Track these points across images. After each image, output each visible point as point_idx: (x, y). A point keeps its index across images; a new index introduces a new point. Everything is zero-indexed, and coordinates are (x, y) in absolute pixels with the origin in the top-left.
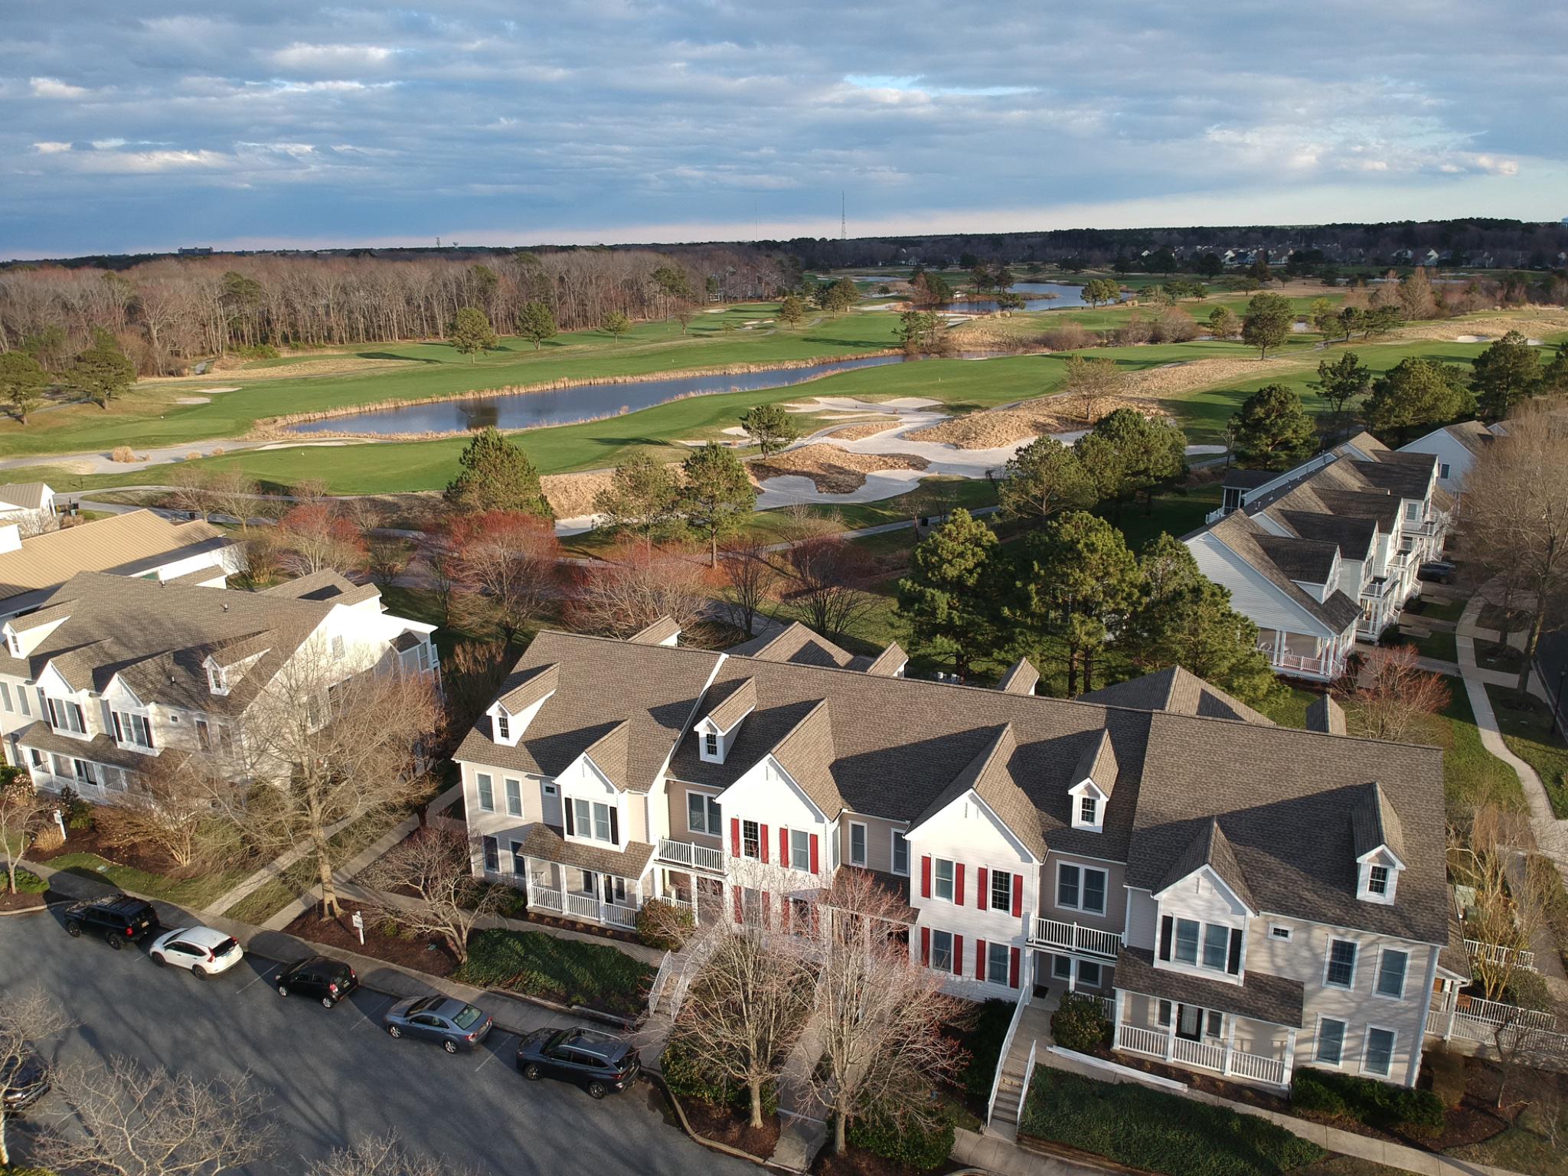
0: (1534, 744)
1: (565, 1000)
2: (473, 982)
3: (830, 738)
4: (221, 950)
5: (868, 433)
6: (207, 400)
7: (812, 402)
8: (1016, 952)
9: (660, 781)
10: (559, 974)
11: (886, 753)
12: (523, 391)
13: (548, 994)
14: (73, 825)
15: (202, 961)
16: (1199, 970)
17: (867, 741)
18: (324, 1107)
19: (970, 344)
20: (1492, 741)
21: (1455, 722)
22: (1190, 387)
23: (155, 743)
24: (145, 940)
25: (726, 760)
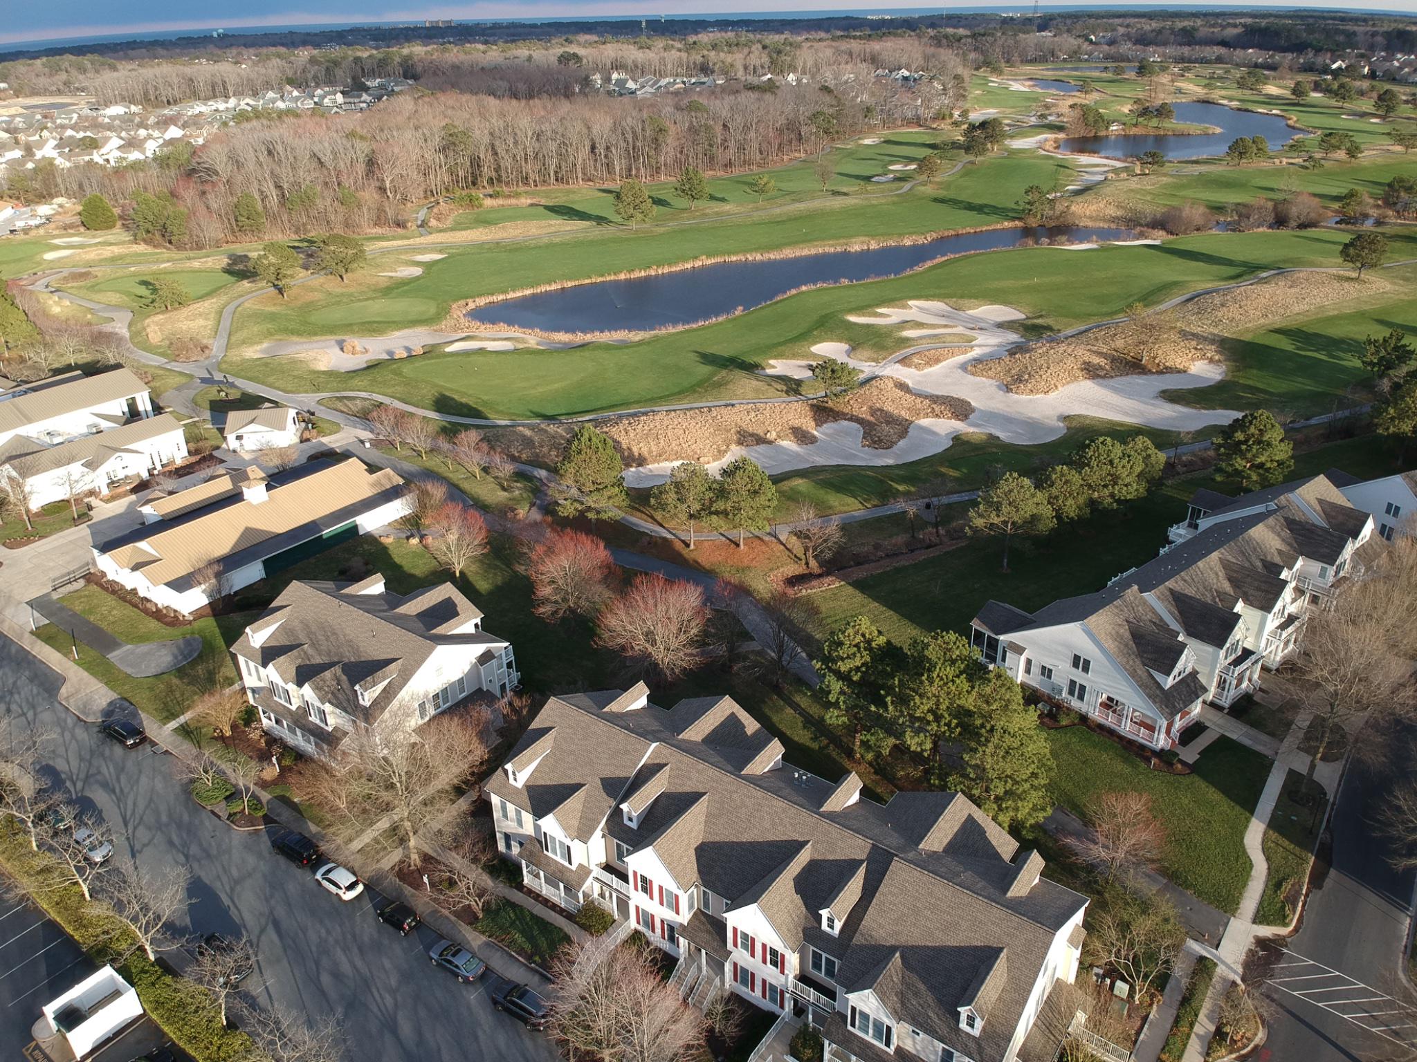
0: (1286, 843)
1: (530, 958)
2: (483, 933)
3: (702, 826)
4: (351, 887)
5: (938, 361)
6: (417, 271)
7: (905, 307)
8: (782, 992)
9: (598, 833)
10: (530, 939)
11: (733, 845)
12: (666, 270)
13: (521, 951)
14: (284, 763)
15: (341, 892)
16: (869, 1038)
17: (726, 833)
18: (389, 1000)
19: (1091, 218)
20: (1255, 835)
21: (1238, 808)
22: (1262, 321)
23: (329, 722)
24: (314, 868)
25: (639, 827)
